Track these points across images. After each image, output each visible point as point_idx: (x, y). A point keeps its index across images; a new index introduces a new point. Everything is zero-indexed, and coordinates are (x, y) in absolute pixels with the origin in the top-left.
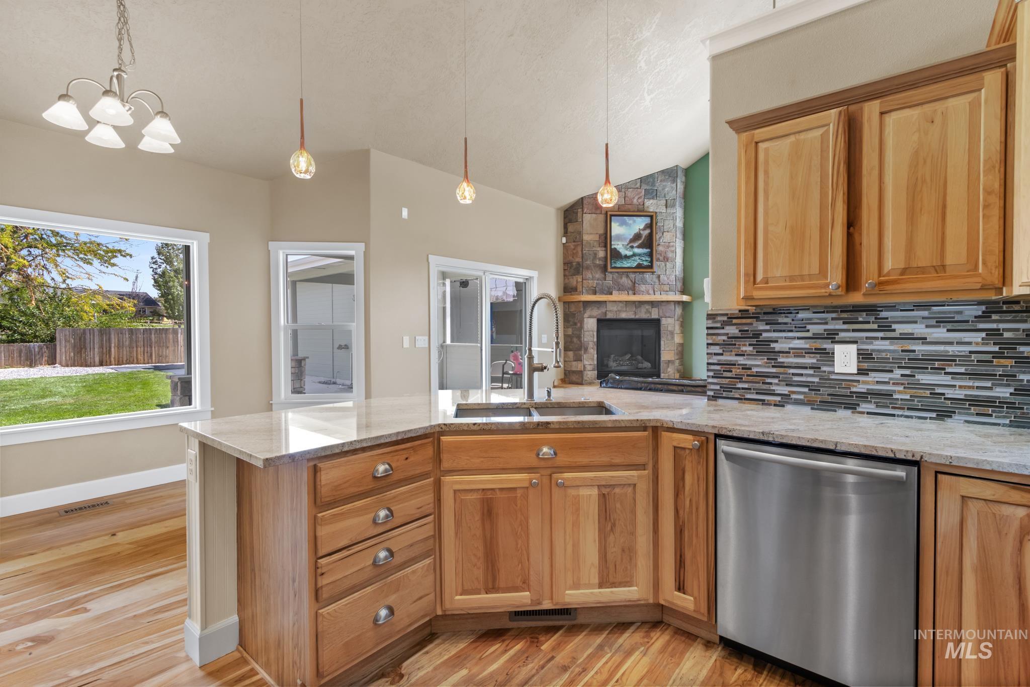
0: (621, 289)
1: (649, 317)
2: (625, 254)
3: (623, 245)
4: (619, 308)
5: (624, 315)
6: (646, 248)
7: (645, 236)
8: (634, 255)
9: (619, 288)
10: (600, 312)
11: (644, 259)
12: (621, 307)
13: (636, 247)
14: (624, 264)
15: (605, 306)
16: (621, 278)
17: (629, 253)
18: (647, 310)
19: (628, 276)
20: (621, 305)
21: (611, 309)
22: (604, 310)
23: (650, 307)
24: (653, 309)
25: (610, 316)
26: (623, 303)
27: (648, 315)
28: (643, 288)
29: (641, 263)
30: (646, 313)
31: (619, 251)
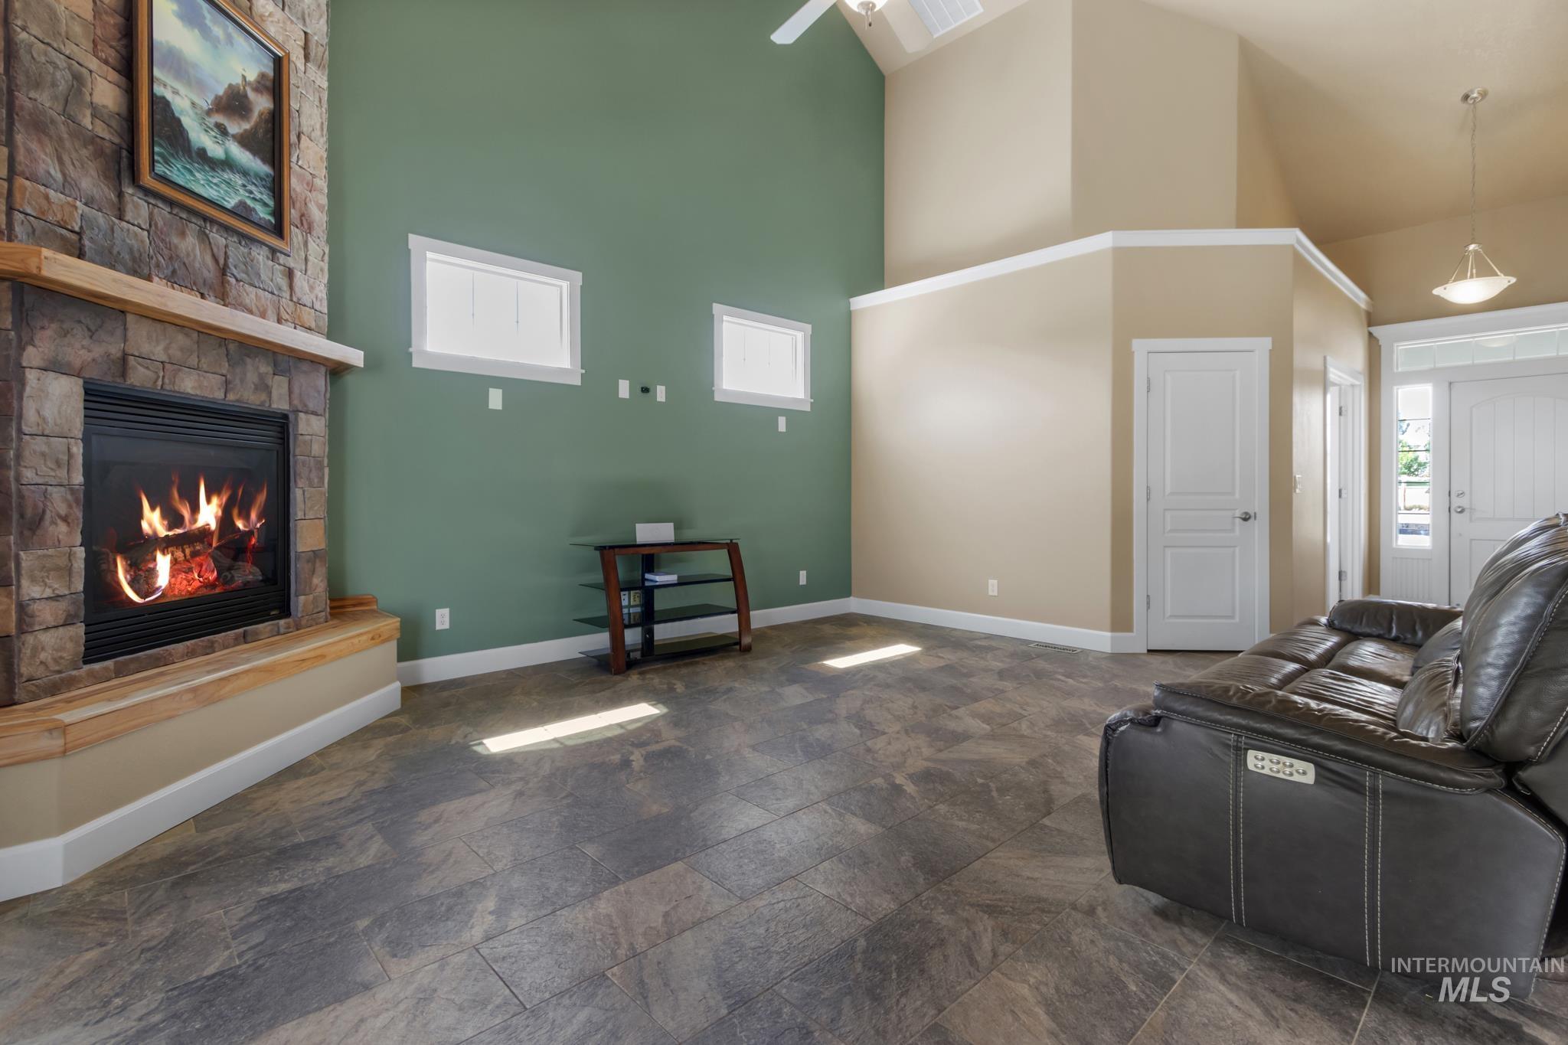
0: (179, 276)
1: (262, 404)
2: (201, 145)
3: (193, 104)
4: (176, 353)
5: (190, 385)
6: (264, 161)
7: (261, 114)
8: (228, 164)
9: (174, 272)
10: (98, 351)
11: (258, 196)
12: (182, 349)
13: (234, 137)
14: (197, 181)
15: (119, 332)
16: (183, 234)
17: (215, 150)
18: (261, 377)
19: (203, 237)
20: (181, 339)
21: (146, 348)
22: (115, 350)
23: (270, 370)
24: (276, 377)
25: (140, 377)
26: (187, 335)
27: (263, 397)
28: (250, 295)
29: (249, 202)
30: (256, 388)
31: (179, 121)
